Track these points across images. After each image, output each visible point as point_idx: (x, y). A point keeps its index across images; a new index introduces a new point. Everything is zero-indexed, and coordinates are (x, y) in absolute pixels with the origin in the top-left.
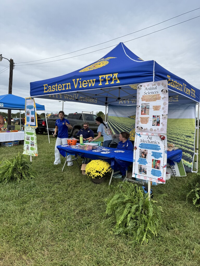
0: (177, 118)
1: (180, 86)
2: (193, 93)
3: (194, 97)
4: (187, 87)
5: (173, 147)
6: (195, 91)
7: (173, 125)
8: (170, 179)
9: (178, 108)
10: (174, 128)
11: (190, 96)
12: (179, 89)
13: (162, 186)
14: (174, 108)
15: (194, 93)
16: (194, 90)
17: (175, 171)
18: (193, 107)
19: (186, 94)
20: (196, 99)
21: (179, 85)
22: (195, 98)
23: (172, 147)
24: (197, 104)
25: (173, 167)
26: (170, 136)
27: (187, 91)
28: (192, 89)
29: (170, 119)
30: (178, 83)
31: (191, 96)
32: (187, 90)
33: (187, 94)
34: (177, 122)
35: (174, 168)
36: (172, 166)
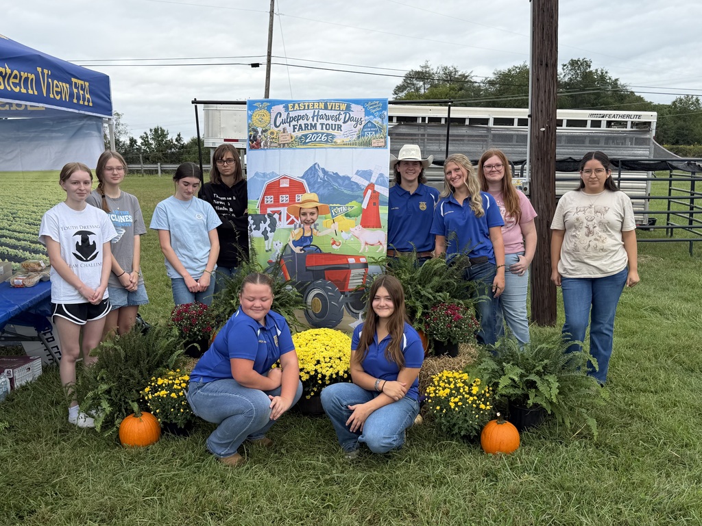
0: (47, 169)
1: (27, 79)
2: (81, 92)
3: (86, 103)
4: (53, 77)
5: (41, 271)
6: (87, 84)
7: (37, 191)
8: (40, 378)
9: (47, 135)
10: (40, 202)
11: (70, 104)
12: (24, 91)
13: (12, 406)
14: (33, 135)
15: (82, 89)
16: (84, 80)
17: (57, 347)
18: (93, 132)
19: (54, 102)
20: (96, 108)
21: (21, 77)
22: (91, 104)
23: (35, 271)
24: (106, 122)
25: (48, 335)
26: (32, 231)
27: (55, 89)
28: (74, 80)
29: (23, 172)
30: (16, 72)
31: (75, 101)
32: (57, 87)
33: (58, 98)
34: (50, 184)
35: (54, 340)
36: (45, 334)
